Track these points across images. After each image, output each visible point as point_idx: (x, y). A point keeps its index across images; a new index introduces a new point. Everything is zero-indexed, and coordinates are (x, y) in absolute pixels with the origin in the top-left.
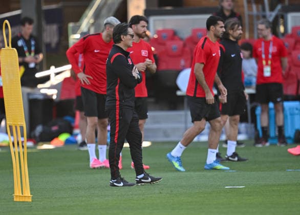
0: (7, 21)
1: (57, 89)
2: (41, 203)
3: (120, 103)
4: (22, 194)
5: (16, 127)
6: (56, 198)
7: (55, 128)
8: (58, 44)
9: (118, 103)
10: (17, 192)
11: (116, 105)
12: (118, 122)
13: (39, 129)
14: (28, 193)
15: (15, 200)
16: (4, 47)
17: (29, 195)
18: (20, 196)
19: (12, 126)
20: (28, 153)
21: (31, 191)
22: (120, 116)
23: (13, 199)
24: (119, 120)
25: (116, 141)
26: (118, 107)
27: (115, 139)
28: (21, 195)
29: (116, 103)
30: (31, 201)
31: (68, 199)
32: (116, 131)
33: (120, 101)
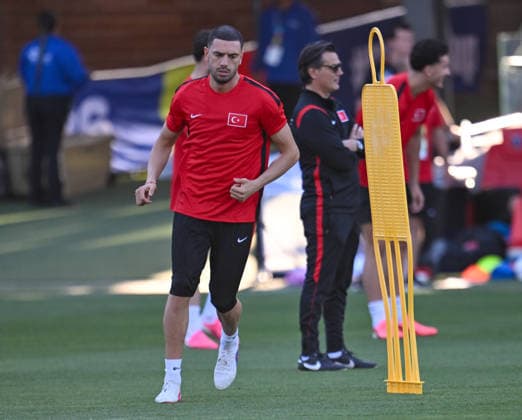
0: (376, 30)
1: (475, 167)
2: (442, 397)
3: (324, 202)
4: (404, 379)
5: (392, 243)
6: (471, 387)
7: (470, 247)
8: (479, 76)
9: (320, 201)
10: (394, 375)
11: (315, 206)
12: (320, 239)
13: (439, 248)
14: (414, 376)
15: (389, 391)
16: (371, 82)
17: (419, 381)
18: (399, 383)
19: (384, 242)
20: (416, 297)
21: (421, 372)
22: (324, 228)
23: (385, 388)
24: (324, 235)
25: (317, 280)
26: (320, 209)
27: (315, 274)
28: (401, 380)
29: (315, 202)
30: (420, 392)
31: (496, 389)
32: (318, 259)
33: (324, 196)
